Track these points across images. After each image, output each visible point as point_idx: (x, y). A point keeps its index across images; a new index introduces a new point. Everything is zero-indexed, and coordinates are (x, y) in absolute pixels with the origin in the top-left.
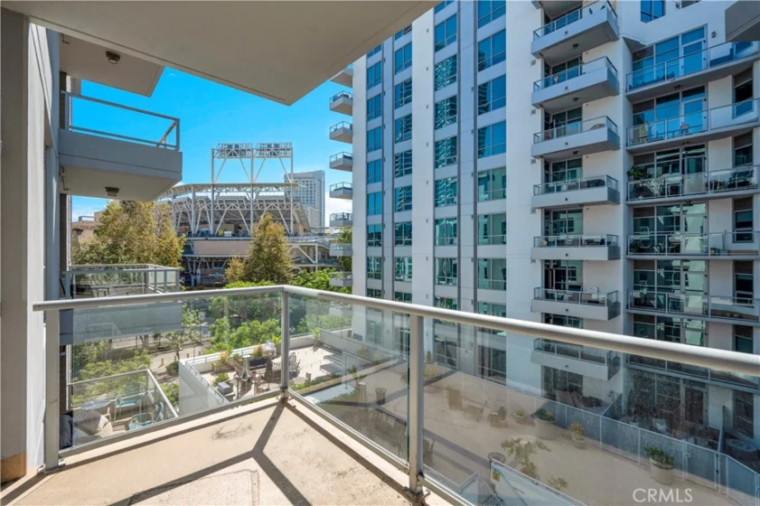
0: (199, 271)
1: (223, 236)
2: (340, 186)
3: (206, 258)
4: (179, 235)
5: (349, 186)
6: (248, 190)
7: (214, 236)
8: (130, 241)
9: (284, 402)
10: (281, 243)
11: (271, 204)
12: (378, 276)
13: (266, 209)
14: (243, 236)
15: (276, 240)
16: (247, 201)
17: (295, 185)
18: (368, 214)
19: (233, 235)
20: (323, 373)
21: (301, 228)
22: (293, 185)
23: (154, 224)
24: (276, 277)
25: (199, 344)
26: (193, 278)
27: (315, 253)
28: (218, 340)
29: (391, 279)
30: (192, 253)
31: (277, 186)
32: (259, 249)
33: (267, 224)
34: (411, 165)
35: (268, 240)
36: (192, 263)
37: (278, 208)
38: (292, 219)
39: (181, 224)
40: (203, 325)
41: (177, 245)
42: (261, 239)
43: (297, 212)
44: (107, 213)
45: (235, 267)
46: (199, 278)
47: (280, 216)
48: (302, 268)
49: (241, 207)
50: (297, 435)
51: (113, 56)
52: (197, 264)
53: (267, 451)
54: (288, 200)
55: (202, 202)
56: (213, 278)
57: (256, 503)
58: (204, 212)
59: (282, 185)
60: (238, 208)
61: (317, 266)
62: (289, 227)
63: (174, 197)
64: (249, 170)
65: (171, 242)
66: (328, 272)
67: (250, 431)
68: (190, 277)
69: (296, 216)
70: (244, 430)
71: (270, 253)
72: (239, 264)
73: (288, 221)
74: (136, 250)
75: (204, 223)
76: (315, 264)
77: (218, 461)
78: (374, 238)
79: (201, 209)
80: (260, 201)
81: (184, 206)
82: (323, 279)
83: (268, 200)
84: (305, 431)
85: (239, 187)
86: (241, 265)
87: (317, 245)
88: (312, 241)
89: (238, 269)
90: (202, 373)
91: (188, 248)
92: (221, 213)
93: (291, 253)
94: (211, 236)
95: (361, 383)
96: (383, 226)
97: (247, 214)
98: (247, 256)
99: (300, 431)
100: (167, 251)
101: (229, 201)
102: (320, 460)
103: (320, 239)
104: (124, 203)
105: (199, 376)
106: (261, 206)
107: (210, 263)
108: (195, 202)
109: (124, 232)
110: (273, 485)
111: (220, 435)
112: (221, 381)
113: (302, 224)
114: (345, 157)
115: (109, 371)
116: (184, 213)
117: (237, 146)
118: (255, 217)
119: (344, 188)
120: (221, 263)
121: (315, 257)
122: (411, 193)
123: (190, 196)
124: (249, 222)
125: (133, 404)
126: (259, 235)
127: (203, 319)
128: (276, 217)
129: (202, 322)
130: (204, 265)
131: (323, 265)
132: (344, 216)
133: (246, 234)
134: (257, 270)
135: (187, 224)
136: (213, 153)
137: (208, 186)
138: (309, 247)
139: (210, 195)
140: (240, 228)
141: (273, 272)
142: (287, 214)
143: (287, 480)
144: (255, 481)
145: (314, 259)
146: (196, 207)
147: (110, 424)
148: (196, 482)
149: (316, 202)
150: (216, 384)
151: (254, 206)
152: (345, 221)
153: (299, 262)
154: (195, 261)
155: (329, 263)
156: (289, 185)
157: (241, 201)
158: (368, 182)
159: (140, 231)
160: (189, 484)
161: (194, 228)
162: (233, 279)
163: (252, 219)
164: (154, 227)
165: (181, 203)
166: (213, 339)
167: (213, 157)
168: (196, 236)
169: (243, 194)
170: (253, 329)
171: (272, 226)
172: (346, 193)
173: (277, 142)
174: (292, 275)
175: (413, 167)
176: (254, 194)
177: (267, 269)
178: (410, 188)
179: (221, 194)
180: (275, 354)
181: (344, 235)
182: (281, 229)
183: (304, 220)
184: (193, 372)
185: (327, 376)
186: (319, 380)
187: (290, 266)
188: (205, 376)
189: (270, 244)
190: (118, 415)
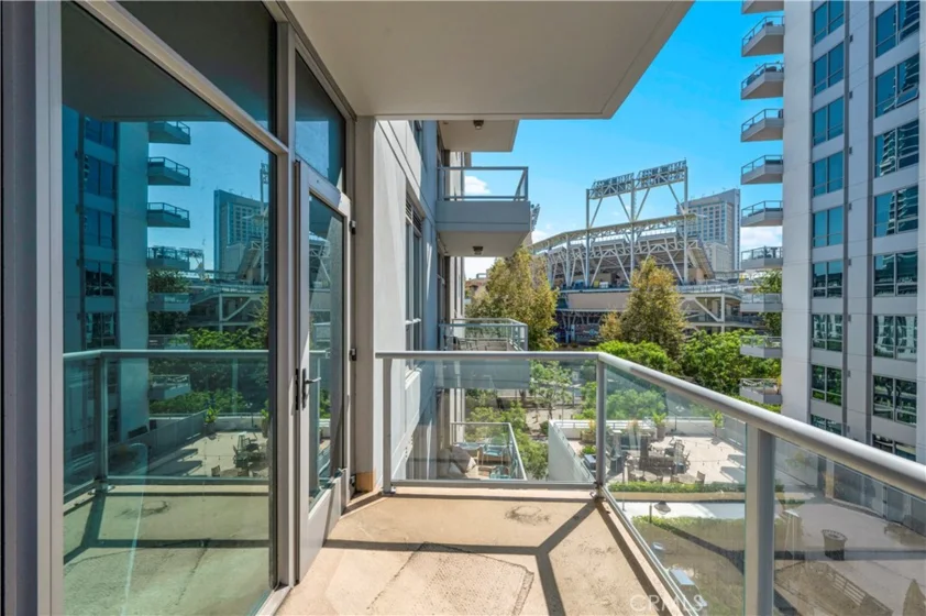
0: (573, 327)
1: (598, 287)
2: (761, 207)
3: (581, 313)
4: (553, 289)
5: (777, 205)
6: (628, 231)
7: (588, 288)
8: (512, 297)
9: (597, 502)
10: (668, 294)
11: (657, 245)
12: (837, 346)
13: (650, 252)
14: (622, 286)
15: (662, 291)
16: (626, 244)
17: (690, 216)
18: (813, 244)
19: (610, 286)
20: (726, 479)
21: (699, 275)
22: (687, 216)
23: (531, 277)
24: (661, 338)
25: (572, 406)
26: (567, 333)
27: (720, 308)
28: (589, 406)
29: (864, 351)
30: (566, 307)
31: (664, 221)
32: (640, 302)
33: (650, 270)
34: (917, 149)
35: (651, 290)
36: (566, 317)
37: (666, 249)
38: (686, 262)
39: (557, 277)
40: (576, 386)
41: (551, 299)
42: (641, 290)
43: (694, 252)
44: (493, 269)
45: (610, 324)
46: (573, 334)
47: (669, 260)
48: (700, 328)
49: (619, 253)
50: (597, 551)
51: (478, 123)
52: (572, 319)
53: (554, 555)
54: (679, 238)
55: (576, 250)
56: (588, 335)
57: (517, 612)
58: (579, 261)
59: (672, 219)
60: (616, 254)
61: (723, 326)
62: (682, 274)
63: (550, 249)
64: (628, 208)
65: (546, 295)
66: (742, 334)
67: (545, 522)
68: (564, 334)
69: (692, 258)
70: (540, 519)
71: (654, 308)
72: (615, 321)
73: (681, 266)
74: (516, 304)
75: (579, 273)
76: (721, 322)
77: (502, 543)
78: (826, 282)
79: (576, 259)
80: (642, 243)
81: (559, 257)
82: (733, 344)
83: (653, 240)
84: (609, 549)
85: (617, 228)
86: (618, 321)
87: (723, 296)
88: (716, 290)
89: (615, 327)
90: (569, 439)
91: (562, 302)
92: (597, 261)
93: (683, 308)
94: (585, 288)
95: (790, 512)
96: (847, 262)
97: (627, 261)
98: (625, 311)
99: (603, 547)
100: (543, 305)
101: (605, 246)
102: (613, 598)
103: (729, 288)
104: (507, 259)
105: (566, 442)
106: (643, 248)
107: (585, 319)
108: (570, 251)
109: (507, 287)
110: (543, 601)
111: (514, 515)
112: (589, 453)
113: (701, 267)
114: (768, 162)
115: (491, 417)
116: (560, 265)
117: (614, 180)
118: (636, 263)
119: (767, 210)
120: (595, 318)
121: (720, 312)
122: (916, 200)
123: (565, 245)
124: (628, 269)
125: (495, 454)
126: (640, 285)
127: (576, 380)
128: (662, 261)
129: (575, 383)
130: (578, 321)
131: (734, 324)
132: (766, 251)
133: (624, 285)
134: (637, 328)
135: (562, 276)
136: (588, 194)
137: (582, 232)
138: (710, 300)
139: (584, 242)
140: (618, 277)
141: (658, 331)
142: (679, 256)
143: (560, 603)
144: (527, 586)
145: (719, 317)
146: (571, 257)
147: (477, 467)
148: (473, 556)
149: (726, 235)
150: (582, 455)
151: (635, 249)
152: (768, 257)
153: (696, 320)
154: (570, 316)
155: (743, 321)
156: (682, 217)
157: (619, 245)
158: (813, 194)
159: (519, 286)
160: (467, 555)
161: (569, 280)
162: (608, 338)
163: (632, 265)
164: (532, 281)
165: (556, 254)
166: (585, 403)
167: (588, 199)
168: (571, 288)
169: (621, 237)
170: (629, 399)
171: (656, 273)
172: (772, 216)
173: (665, 164)
174: (684, 337)
175: (921, 151)
176: (636, 235)
177: (649, 327)
178: (914, 190)
179: (597, 240)
180: (655, 437)
181: (771, 281)
182: (668, 275)
183: (704, 264)
184: (561, 435)
185: (733, 484)
186: (716, 487)
187: (682, 324)
188: (571, 443)
189: (653, 295)
190: (485, 462)
